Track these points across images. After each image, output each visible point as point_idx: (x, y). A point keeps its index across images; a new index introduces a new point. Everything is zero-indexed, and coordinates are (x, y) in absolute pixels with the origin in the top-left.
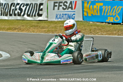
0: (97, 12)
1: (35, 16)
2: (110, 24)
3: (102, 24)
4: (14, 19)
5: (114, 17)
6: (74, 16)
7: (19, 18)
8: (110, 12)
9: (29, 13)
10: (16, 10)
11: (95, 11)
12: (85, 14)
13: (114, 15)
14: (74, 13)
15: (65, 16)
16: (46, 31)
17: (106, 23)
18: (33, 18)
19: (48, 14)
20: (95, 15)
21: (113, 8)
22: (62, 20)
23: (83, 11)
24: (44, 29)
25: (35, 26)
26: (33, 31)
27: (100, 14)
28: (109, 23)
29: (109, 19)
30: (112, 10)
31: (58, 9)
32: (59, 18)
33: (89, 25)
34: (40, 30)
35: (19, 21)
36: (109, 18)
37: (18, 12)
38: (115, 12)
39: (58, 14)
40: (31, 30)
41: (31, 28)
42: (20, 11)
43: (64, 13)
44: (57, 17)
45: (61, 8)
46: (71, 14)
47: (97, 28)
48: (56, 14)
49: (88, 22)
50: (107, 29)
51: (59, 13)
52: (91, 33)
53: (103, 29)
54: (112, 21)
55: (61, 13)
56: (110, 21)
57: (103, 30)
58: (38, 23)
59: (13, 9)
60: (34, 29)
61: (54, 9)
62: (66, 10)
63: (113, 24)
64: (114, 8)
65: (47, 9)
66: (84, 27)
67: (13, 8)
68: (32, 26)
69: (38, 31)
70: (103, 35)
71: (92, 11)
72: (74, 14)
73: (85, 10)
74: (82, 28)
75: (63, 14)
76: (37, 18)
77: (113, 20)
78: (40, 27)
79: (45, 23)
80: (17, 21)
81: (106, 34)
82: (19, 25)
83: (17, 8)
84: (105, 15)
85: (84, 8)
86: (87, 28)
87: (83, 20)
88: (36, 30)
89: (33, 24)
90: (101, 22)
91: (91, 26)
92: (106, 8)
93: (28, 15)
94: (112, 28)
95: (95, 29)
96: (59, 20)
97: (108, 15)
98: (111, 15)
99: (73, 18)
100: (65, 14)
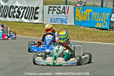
0: (87, 17)
1: (31, 19)
2: (99, 30)
3: (91, 29)
4: (12, 21)
5: (102, 23)
6: (66, 20)
7: (17, 20)
8: (99, 18)
9: (26, 16)
10: (15, 12)
11: (86, 17)
12: (77, 18)
13: (102, 21)
14: (67, 17)
15: (58, 20)
16: (38, 35)
17: (95, 28)
18: (30, 20)
19: (43, 18)
20: (85, 20)
21: (101, 15)
22: (56, 24)
23: (75, 16)
24: (37, 33)
25: (29, 29)
26: (27, 35)
27: (89, 19)
28: (98, 28)
29: (97, 25)
30: (101, 16)
31: (53, 13)
32: (53, 22)
33: (78, 30)
34: (33, 33)
35: (16, 23)
36: (98, 23)
37: (17, 15)
38: (103, 18)
39: (52, 18)
40: (25, 34)
41: (26, 31)
42: (18, 14)
43: (58, 17)
44: (51, 20)
45: (55, 12)
46: (64, 18)
47: (85, 33)
48: (51, 18)
49: (79, 27)
50: (93, 35)
51: (54, 17)
52: (78, 38)
53: (90, 34)
54: (100, 27)
55: (55, 17)
56: (98, 26)
57: (90, 36)
58: (33, 26)
59: (12, 12)
60: (27, 33)
61: (49, 13)
62: (60, 15)
63: (101, 29)
64: (103, 15)
65: (43, 13)
66: (74, 32)
67: (12, 10)
68: (26, 30)
69: (31, 35)
70: (88, 41)
71: (82, 16)
72: (67, 19)
73: (76, 15)
74: (72, 33)
75: (56, 18)
76: (34, 21)
77: (102, 26)
78: (33, 30)
79: (39, 26)
80: (15, 23)
81: (91, 41)
82: (15, 28)
83: (16, 11)
84: (94, 20)
85: (75, 13)
86: (76, 34)
87: (75, 24)
88: (30, 34)
89: (29, 27)
90: (90, 27)
91: (81, 31)
92: (95, 14)
93: (26, 18)
94: (99, 34)
95: (83, 34)
96: (54, 23)
97: (97, 20)
98: (99, 21)
99: (66, 22)
100: (59, 19)
